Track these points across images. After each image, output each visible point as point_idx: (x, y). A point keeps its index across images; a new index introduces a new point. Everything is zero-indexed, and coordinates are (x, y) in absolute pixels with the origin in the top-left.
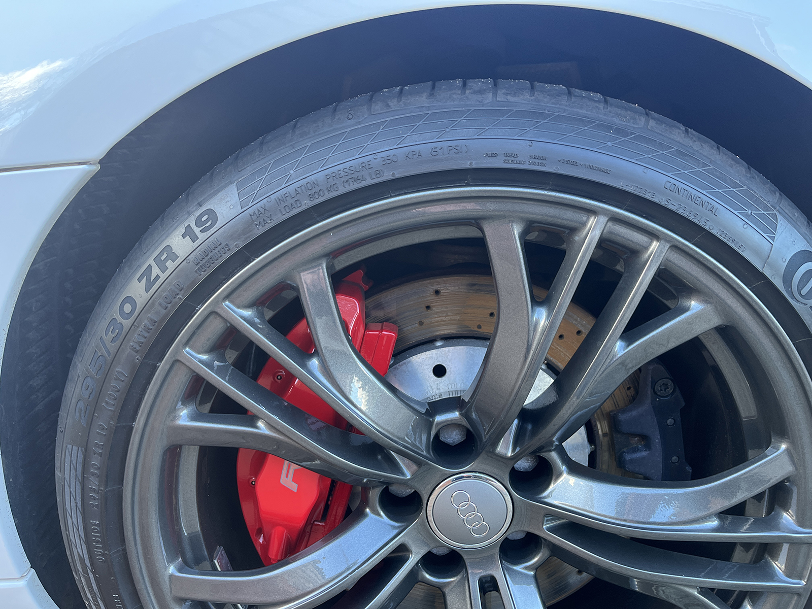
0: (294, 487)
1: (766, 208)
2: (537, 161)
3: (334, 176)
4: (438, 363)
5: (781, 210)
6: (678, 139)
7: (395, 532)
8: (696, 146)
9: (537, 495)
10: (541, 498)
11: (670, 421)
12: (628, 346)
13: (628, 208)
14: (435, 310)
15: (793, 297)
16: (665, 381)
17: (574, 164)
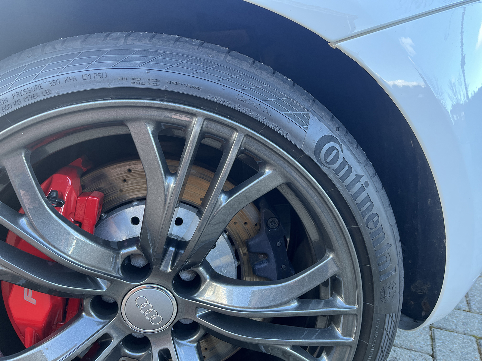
0: (34, 301)
1: (302, 110)
2: (153, 82)
3: (17, 94)
4: (134, 216)
5: (312, 111)
6: (246, 68)
7: (101, 326)
8: (257, 72)
9: (192, 296)
10: (194, 297)
11: (278, 244)
12: (229, 198)
13: (218, 112)
14: (129, 182)
15: (322, 164)
16: (273, 219)
17: (177, 84)
